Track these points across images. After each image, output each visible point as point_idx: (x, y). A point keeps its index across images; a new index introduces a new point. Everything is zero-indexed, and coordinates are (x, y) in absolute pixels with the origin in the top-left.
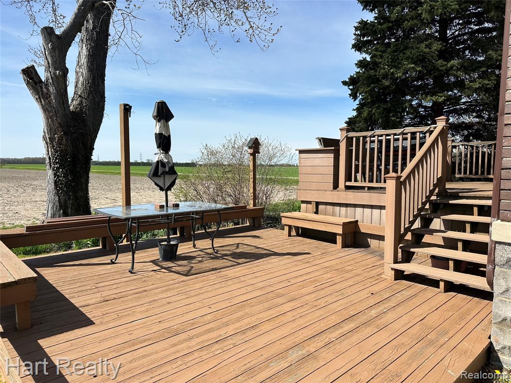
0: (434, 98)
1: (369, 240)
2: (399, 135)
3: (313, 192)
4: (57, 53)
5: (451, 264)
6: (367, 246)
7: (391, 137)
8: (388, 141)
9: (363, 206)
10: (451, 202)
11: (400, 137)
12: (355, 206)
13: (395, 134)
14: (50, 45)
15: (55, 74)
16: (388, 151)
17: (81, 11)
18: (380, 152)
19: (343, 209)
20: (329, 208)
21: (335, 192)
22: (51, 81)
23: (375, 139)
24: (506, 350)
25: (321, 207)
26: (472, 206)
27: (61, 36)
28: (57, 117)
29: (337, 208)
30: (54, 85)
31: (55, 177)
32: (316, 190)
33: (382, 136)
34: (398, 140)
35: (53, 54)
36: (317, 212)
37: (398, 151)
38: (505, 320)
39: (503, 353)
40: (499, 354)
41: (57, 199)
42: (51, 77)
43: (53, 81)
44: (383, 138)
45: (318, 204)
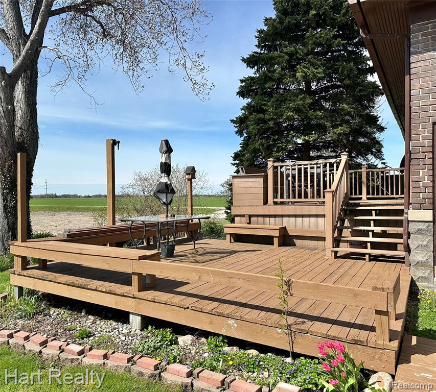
0: (307, 138)
1: (295, 240)
2: (314, 165)
3: (247, 208)
4: (9, 90)
5: (369, 245)
6: (294, 245)
7: (309, 166)
8: (306, 169)
9: (289, 216)
10: (357, 208)
11: (315, 166)
12: (282, 216)
13: (311, 164)
14: (3, 83)
15: (7, 108)
16: (306, 176)
17: (28, 54)
18: (300, 176)
19: (272, 219)
20: (261, 219)
21: (265, 207)
22: (3, 114)
23: (296, 167)
24: (420, 279)
25: (252, 219)
26: (371, 210)
27: (11, 76)
28: (7, 146)
29: (267, 219)
30: (5, 118)
31: (4, 202)
32: (249, 206)
33: (301, 165)
34: (313, 168)
35: (6, 91)
36: (249, 223)
37: (314, 176)
38: (418, 262)
39: (418, 281)
40: (416, 283)
41: (6, 222)
42: (4, 111)
43: (4, 115)
44: (302, 167)
45: (250, 216)
